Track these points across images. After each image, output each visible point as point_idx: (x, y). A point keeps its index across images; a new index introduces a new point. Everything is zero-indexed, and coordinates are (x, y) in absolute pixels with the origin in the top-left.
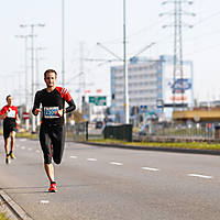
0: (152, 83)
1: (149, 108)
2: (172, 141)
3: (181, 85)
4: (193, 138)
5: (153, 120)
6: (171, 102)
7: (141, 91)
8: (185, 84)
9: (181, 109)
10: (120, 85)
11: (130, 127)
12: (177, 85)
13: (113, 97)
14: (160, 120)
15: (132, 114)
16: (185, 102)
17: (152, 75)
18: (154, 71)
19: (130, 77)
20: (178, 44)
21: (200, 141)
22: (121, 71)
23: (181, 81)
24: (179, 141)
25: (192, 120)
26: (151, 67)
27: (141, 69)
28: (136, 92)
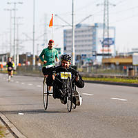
0: (89, 40)
1: (87, 56)
2: (102, 77)
3: (107, 42)
4: (115, 75)
5: (90, 63)
6: (101, 53)
7: (83, 46)
8: (110, 42)
9: (107, 57)
10: (70, 42)
11: (75, 67)
12: (105, 42)
13: (65, 49)
14: (94, 64)
15: (76, 60)
16: (110, 53)
17: (89, 36)
18: (91, 33)
19: (76, 37)
20: (106, 16)
21: (119, 77)
22: (70, 32)
23: (108, 39)
24: (106, 77)
25: (114, 64)
26: (89, 30)
27: (82, 31)
28: (79, 46)
